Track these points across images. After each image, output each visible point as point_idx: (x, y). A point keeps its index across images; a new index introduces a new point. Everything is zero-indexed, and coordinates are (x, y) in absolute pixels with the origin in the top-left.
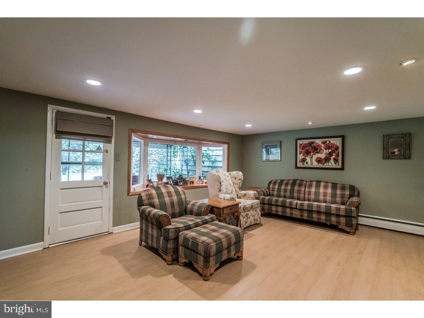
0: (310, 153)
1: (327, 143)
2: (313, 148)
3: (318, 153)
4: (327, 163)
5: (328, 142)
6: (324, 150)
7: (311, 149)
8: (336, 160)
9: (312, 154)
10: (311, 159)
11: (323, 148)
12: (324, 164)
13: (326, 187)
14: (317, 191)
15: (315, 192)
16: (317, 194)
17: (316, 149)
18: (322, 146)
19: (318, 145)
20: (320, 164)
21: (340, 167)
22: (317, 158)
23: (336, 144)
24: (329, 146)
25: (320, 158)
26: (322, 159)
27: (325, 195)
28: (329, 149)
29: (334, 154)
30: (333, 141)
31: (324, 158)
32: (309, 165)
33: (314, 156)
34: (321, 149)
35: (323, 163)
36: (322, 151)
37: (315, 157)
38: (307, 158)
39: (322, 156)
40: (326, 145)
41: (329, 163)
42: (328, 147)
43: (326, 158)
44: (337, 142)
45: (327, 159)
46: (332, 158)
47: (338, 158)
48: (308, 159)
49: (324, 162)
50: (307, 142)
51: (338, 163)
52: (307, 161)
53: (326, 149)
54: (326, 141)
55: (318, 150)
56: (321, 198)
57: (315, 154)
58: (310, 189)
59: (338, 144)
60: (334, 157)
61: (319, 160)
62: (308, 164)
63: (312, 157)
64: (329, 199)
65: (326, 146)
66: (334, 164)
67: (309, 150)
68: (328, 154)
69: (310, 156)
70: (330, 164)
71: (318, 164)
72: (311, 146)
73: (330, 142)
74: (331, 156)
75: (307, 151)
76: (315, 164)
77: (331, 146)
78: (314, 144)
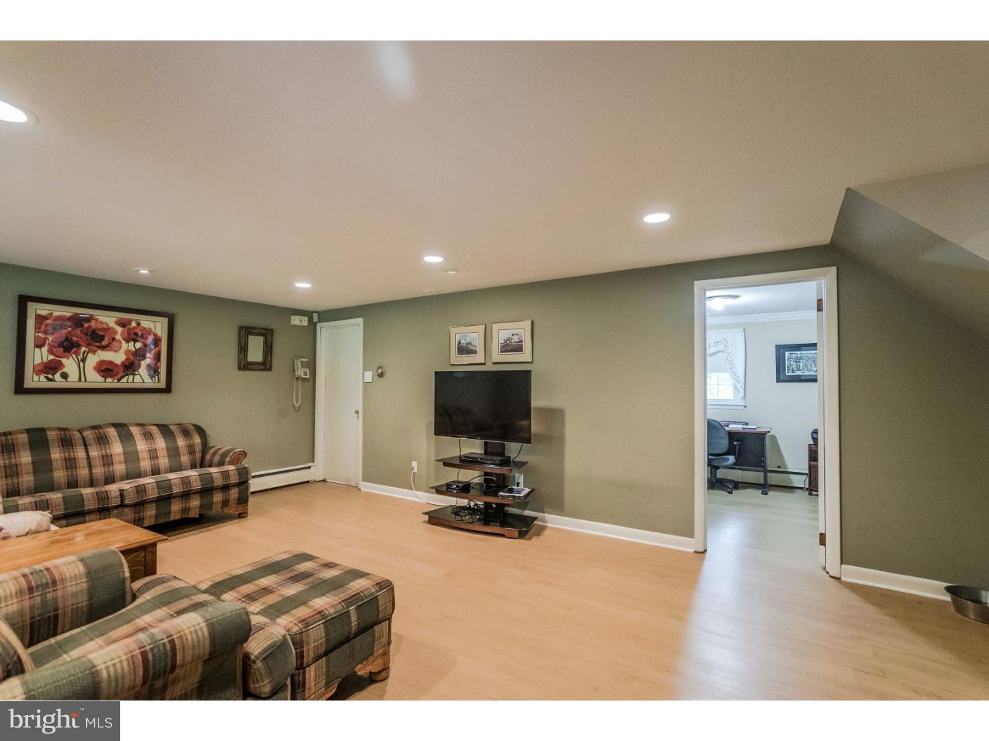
0: (79, 346)
1: (130, 324)
2: (87, 334)
3: (104, 348)
4: (131, 377)
5: (134, 324)
6: (123, 342)
7: (82, 336)
8: (154, 371)
9: (83, 349)
10: (82, 364)
11: (118, 337)
12: (122, 378)
13: (148, 436)
14: (130, 449)
15: (124, 454)
16: (131, 457)
17: (98, 339)
18: (116, 332)
19: (105, 326)
20: (109, 380)
21: (163, 385)
22: (102, 363)
23: (154, 331)
24: (136, 334)
25: (111, 362)
26: (116, 365)
27: (153, 455)
28: (135, 341)
29: (148, 355)
30: (147, 322)
31: (123, 363)
32: (73, 380)
33: (90, 355)
34: (114, 339)
35: (119, 377)
36: (115, 343)
37: (93, 360)
38: (64, 361)
39: (118, 357)
40: (129, 329)
41: (135, 376)
42: (133, 336)
43: (127, 364)
44: (158, 327)
45: (130, 367)
46: (144, 364)
47: (159, 364)
48: (70, 364)
49: (122, 374)
50: (69, 315)
51: (158, 376)
52: (64, 370)
53: (128, 341)
54: (130, 321)
55: (104, 340)
56: (145, 464)
57: (94, 353)
58: (106, 450)
59: (159, 333)
60: (148, 361)
61: (106, 369)
62: (68, 380)
63: (84, 360)
64: (164, 463)
65: (129, 334)
66: (147, 379)
67: (74, 339)
68: (132, 354)
69: (77, 354)
70: (137, 378)
71: (102, 379)
72: (82, 326)
73: (139, 324)
74: (142, 360)
75: (67, 339)
76: (94, 379)
77: (142, 334)
78: (93, 324)
